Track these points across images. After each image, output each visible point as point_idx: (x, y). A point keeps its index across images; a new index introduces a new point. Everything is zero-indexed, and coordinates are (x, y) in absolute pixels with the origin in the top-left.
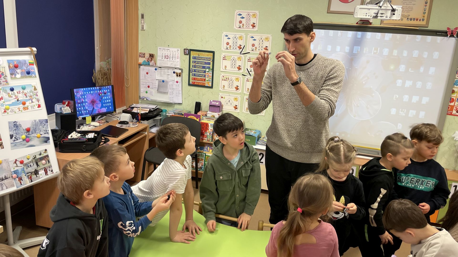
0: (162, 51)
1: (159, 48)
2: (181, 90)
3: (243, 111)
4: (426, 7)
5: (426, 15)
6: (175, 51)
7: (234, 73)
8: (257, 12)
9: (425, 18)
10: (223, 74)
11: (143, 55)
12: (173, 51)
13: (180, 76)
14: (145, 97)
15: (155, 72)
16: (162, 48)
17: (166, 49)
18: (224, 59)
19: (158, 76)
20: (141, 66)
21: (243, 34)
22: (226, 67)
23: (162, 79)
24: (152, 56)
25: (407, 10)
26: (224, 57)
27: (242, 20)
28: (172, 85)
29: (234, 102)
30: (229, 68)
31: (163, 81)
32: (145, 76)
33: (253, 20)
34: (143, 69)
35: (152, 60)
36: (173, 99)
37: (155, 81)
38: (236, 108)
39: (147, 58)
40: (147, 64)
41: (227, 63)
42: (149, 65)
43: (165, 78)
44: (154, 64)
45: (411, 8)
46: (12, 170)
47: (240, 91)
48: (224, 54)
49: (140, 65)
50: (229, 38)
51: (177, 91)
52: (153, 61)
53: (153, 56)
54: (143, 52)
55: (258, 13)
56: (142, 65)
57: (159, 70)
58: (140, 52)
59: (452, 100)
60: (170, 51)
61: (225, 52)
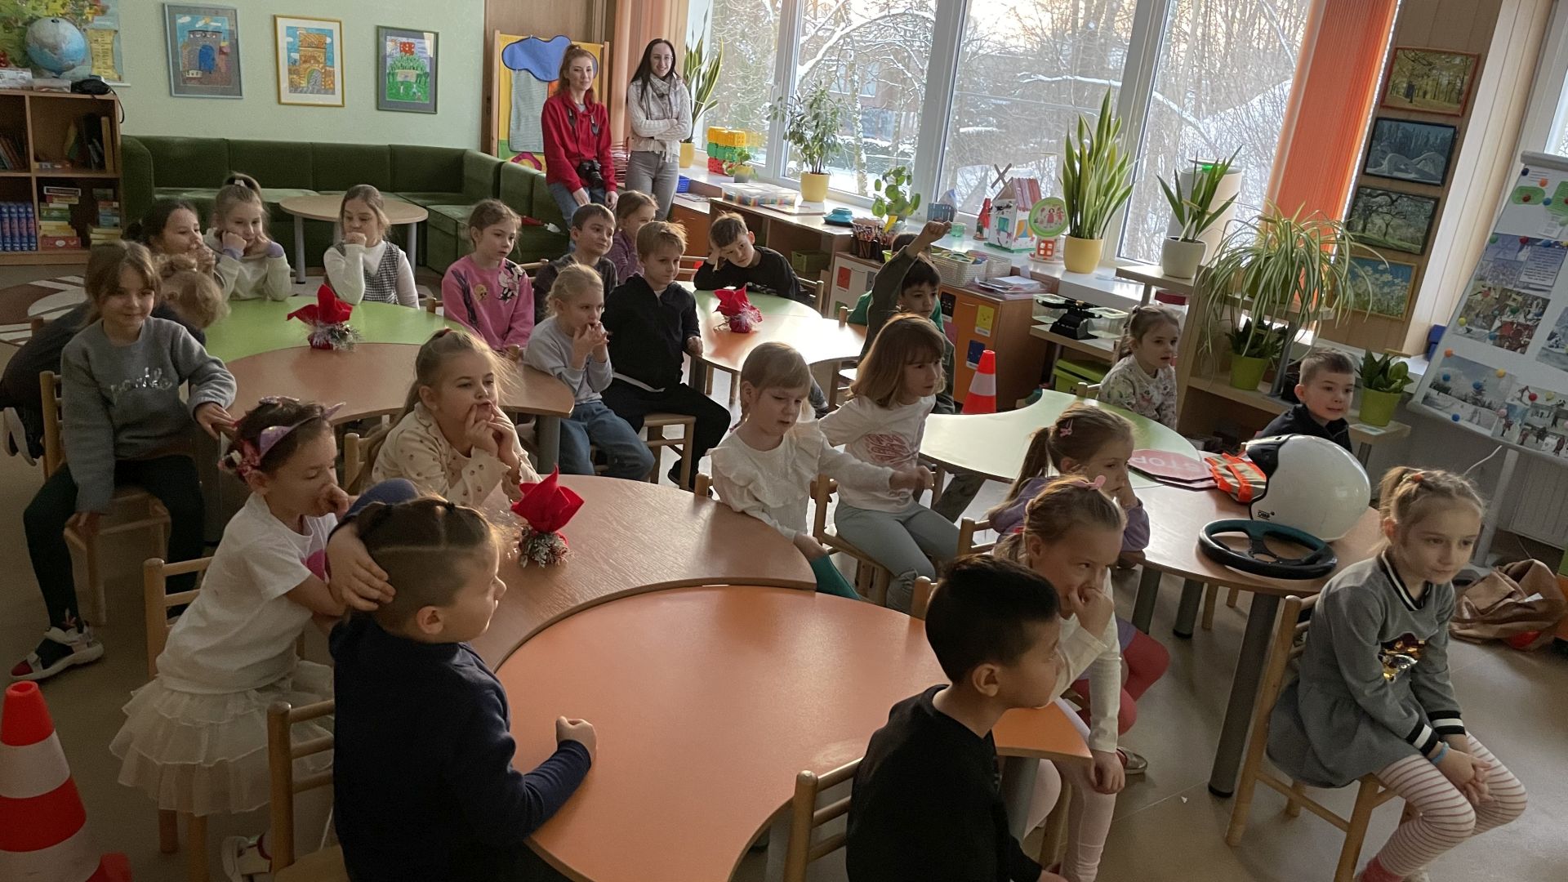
46: (1508, 401)
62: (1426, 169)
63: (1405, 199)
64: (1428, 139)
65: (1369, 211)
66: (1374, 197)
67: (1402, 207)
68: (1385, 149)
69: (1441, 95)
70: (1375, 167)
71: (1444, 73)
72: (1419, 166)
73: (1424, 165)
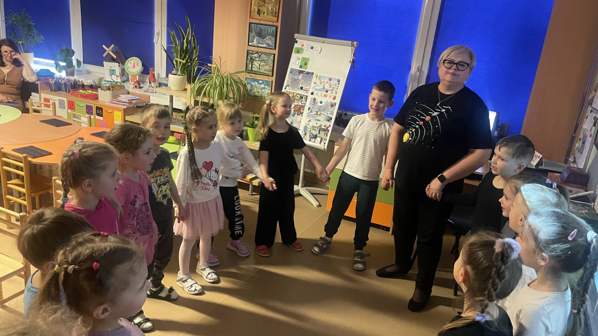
62: (269, 43)
64: (268, 31)
65: (252, 60)
66: (253, 54)
67: (263, 58)
68: (254, 35)
69: (269, 14)
70: (252, 42)
71: (269, 5)
72: (266, 42)
73: (268, 41)
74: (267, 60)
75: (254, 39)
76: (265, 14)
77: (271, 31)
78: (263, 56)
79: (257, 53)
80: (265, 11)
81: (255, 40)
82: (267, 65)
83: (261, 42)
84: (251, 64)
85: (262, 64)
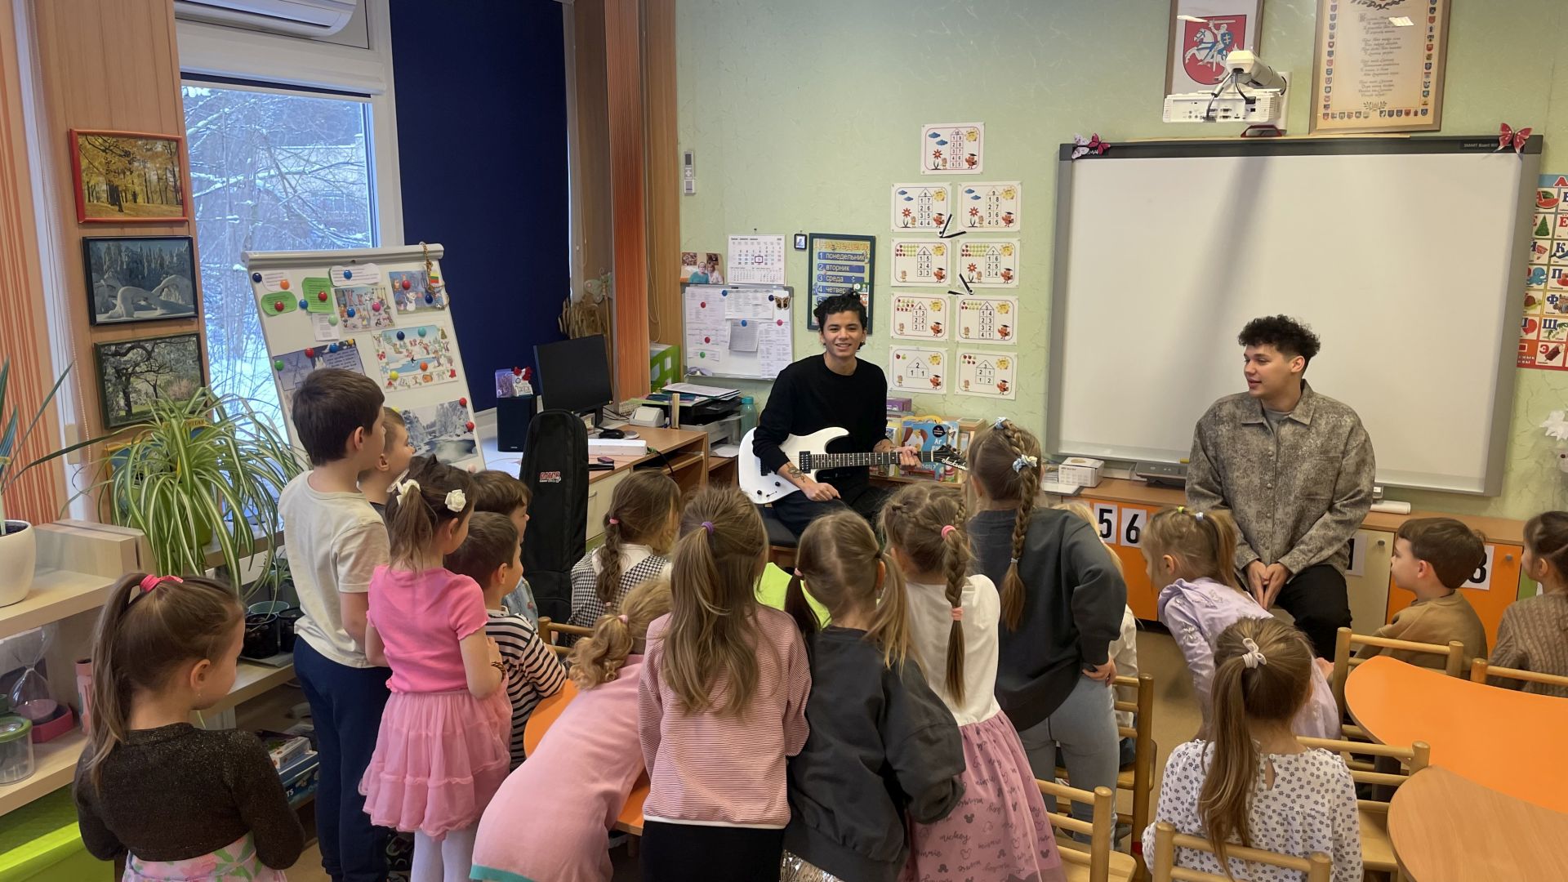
0: (740, 243)
1: (730, 237)
2: (790, 343)
3: (957, 390)
4: (1427, 77)
5: (1431, 99)
6: (772, 244)
7: (927, 290)
8: (979, 125)
9: (1431, 108)
10: (897, 294)
11: (692, 259)
12: (765, 243)
13: (785, 306)
14: (699, 367)
15: (722, 300)
16: (739, 237)
17: (749, 237)
18: (899, 253)
19: (732, 309)
20: (687, 288)
21: (946, 185)
22: (904, 273)
23: (741, 316)
24: (713, 259)
25: (1377, 89)
26: (898, 248)
27: (940, 148)
28: (767, 332)
29: (930, 365)
30: (912, 277)
31: (744, 323)
32: (698, 313)
33: (969, 148)
34: (693, 295)
35: (714, 270)
36: (771, 368)
37: (724, 323)
38: (936, 382)
39: (702, 265)
40: (702, 281)
41: (909, 264)
42: (707, 282)
43: (747, 315)
44: (720, 279)
45: (1387, 84)
47: (946, 337)
48: (898, 240)
49: (685, 284)
50: (909, 199)
51: (781, 347)
52: (716, 274)
53: (717, 260)
54: (692, 251)
55: (982, 129)
56: (688, 285)
57: (733, 295)
58: (683, 250)
59: (1529, 326)
60: (759, 243)
61: (899, 235)
62: (172, 300)
63: (163, 345)
64: (162, 259)
65: (124, 377)
66: (125, 355)
67: (163, 358)
68: (112, 282)
69: (155, 197)
70: (106, 311)
71: (148, 165)
72: (162, 298)
73: (167, 295)
74: (177, 361)
75: (115, 297)
76: (140, 200)
77: (172, 256)
78: (161, 350)
79: (137, 344)
80: (137, 189)
81: (118, 302)
82: (180, 378)
83: (143, 303)
84: (121, 395)
85: (162, 379)
